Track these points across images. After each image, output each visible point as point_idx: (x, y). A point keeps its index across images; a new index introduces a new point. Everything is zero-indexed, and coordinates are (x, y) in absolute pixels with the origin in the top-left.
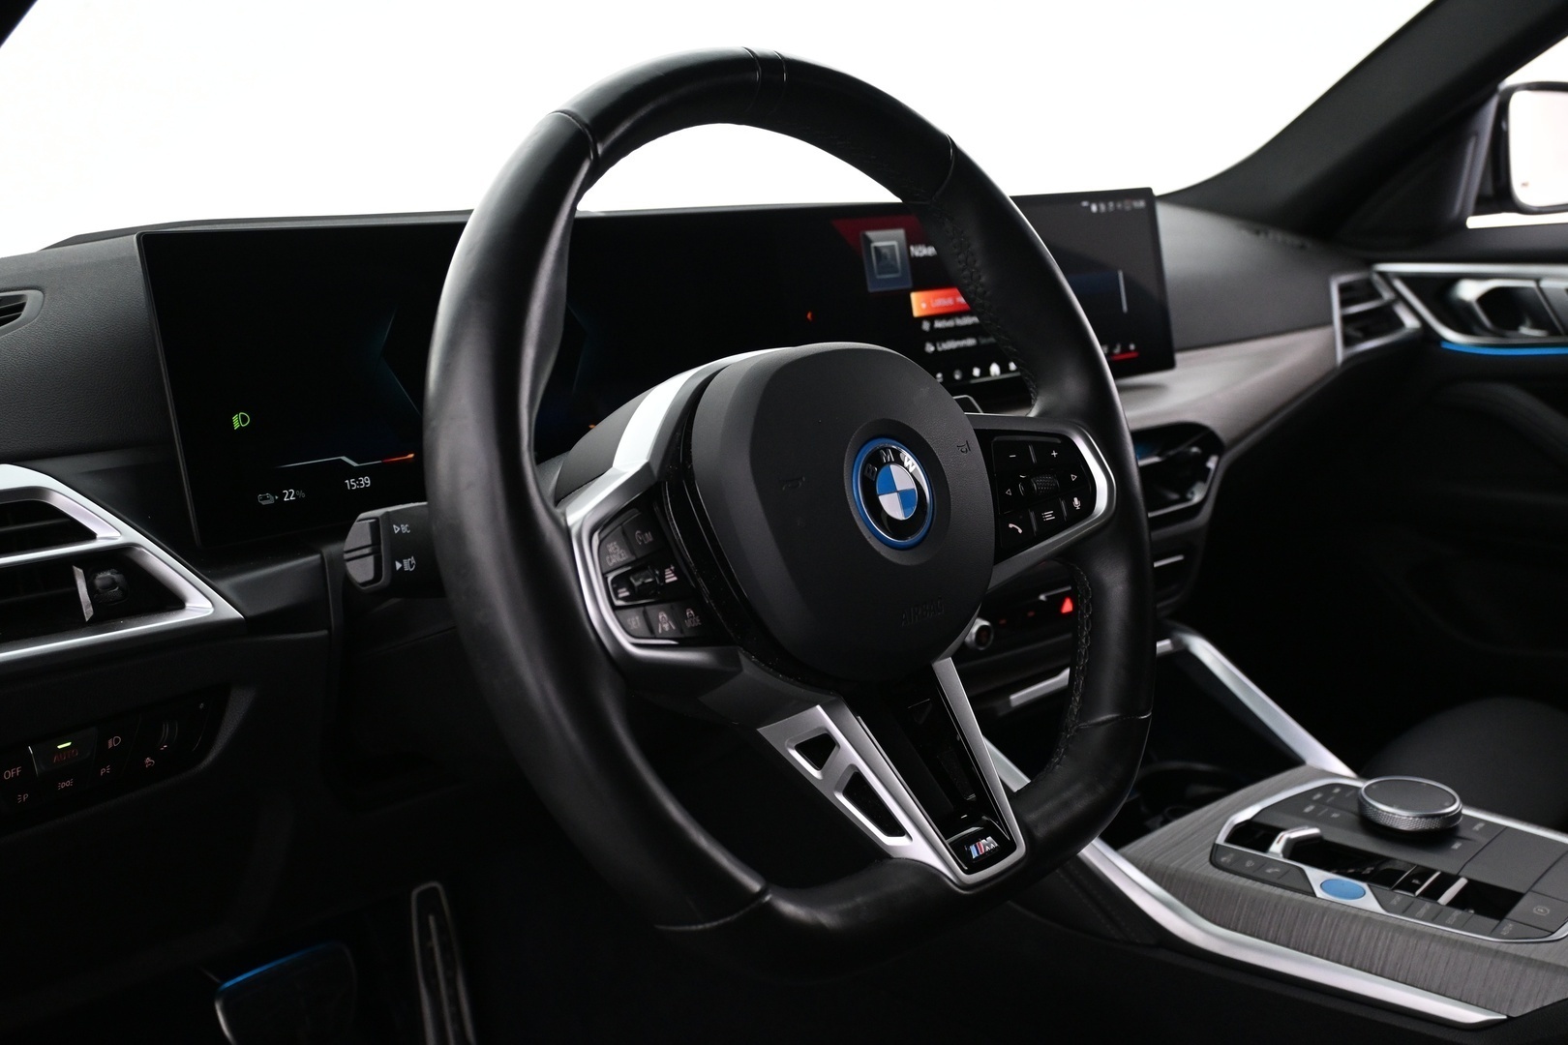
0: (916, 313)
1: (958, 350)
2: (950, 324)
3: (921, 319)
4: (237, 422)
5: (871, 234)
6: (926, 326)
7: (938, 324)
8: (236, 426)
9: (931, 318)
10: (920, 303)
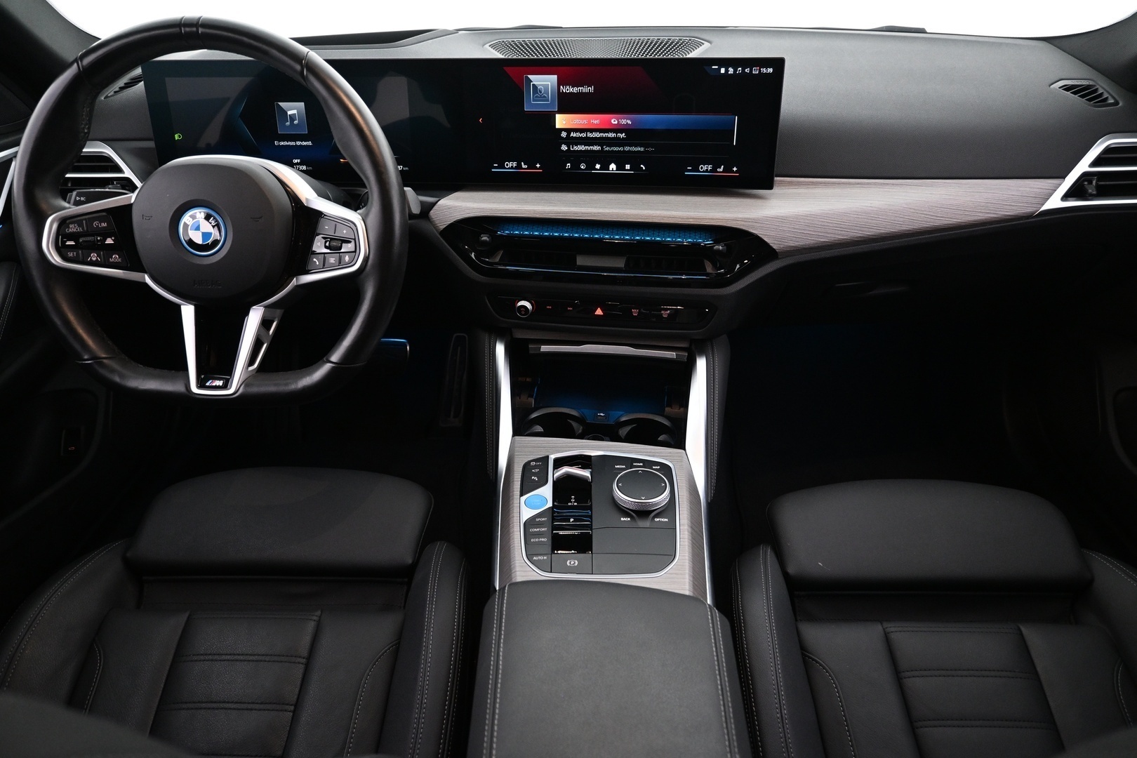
0: (558, 126)
1: (586, 151)
2: (583, 135)
3: (561, 130)
4: (177, 137)
5: (531, 77)
6: (564, 134)
7: (573, 134)
8: (176, 139)
9: (569, 131)
10: (561, 121)
